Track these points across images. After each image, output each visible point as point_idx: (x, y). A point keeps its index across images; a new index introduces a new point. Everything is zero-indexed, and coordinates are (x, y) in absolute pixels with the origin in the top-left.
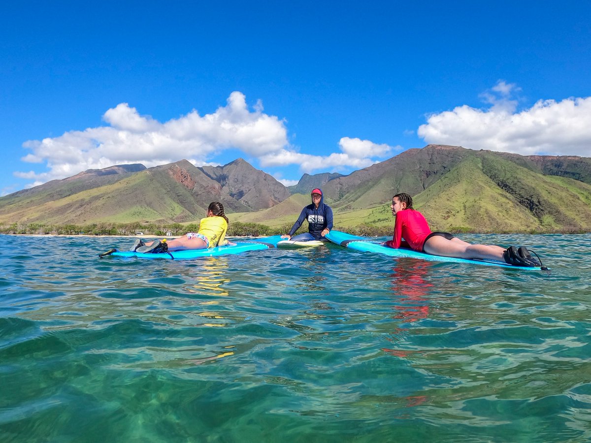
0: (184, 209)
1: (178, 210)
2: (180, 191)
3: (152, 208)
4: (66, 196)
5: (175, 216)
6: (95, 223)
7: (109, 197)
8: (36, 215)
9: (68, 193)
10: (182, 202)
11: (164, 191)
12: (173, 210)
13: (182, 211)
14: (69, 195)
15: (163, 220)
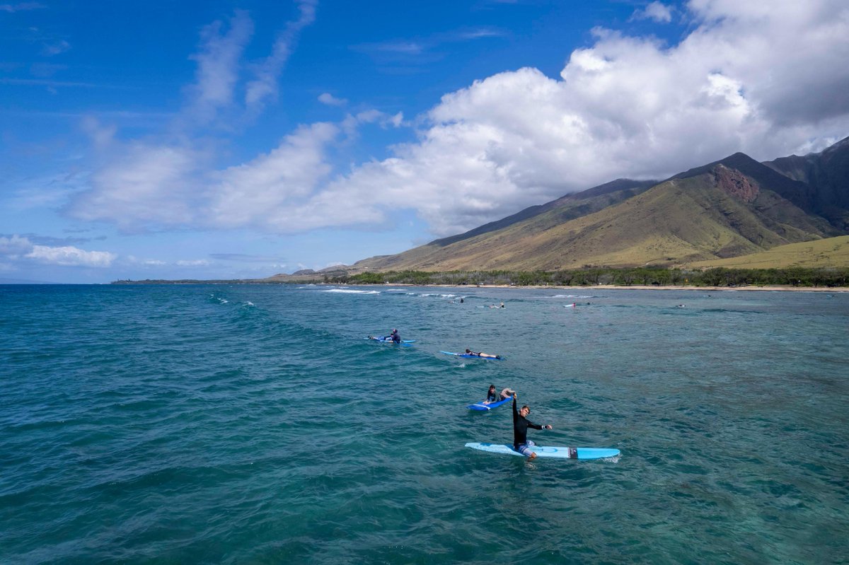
0: (737, 235)
1: (727, 237)
2: (730, 207)
3: (681, 237)
4: (549, 228)
5: (720, 248)
6: (588, 264)
7: (611, 226)
8: (508, 256)
9: (552, 223)
10: (734, 225)
11: (701, 209)
12: (717, 238)
13: (732, 239)
14: (555, 226)
15: (698, 255)
